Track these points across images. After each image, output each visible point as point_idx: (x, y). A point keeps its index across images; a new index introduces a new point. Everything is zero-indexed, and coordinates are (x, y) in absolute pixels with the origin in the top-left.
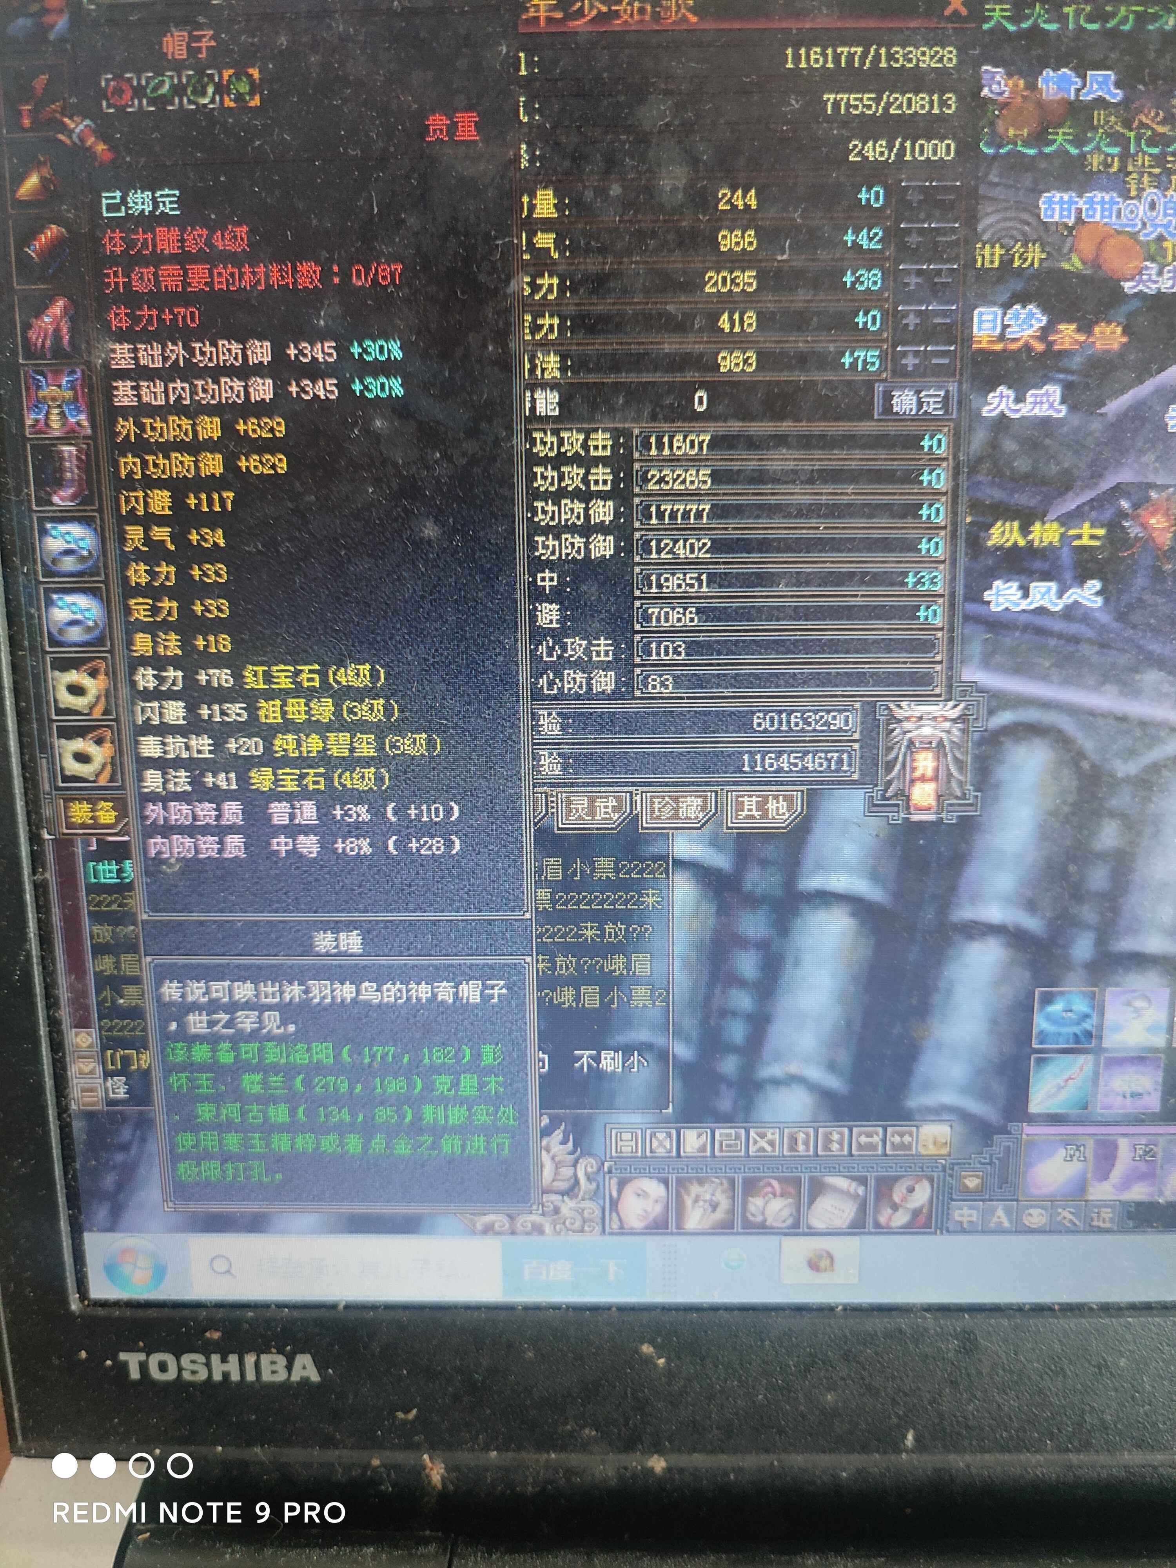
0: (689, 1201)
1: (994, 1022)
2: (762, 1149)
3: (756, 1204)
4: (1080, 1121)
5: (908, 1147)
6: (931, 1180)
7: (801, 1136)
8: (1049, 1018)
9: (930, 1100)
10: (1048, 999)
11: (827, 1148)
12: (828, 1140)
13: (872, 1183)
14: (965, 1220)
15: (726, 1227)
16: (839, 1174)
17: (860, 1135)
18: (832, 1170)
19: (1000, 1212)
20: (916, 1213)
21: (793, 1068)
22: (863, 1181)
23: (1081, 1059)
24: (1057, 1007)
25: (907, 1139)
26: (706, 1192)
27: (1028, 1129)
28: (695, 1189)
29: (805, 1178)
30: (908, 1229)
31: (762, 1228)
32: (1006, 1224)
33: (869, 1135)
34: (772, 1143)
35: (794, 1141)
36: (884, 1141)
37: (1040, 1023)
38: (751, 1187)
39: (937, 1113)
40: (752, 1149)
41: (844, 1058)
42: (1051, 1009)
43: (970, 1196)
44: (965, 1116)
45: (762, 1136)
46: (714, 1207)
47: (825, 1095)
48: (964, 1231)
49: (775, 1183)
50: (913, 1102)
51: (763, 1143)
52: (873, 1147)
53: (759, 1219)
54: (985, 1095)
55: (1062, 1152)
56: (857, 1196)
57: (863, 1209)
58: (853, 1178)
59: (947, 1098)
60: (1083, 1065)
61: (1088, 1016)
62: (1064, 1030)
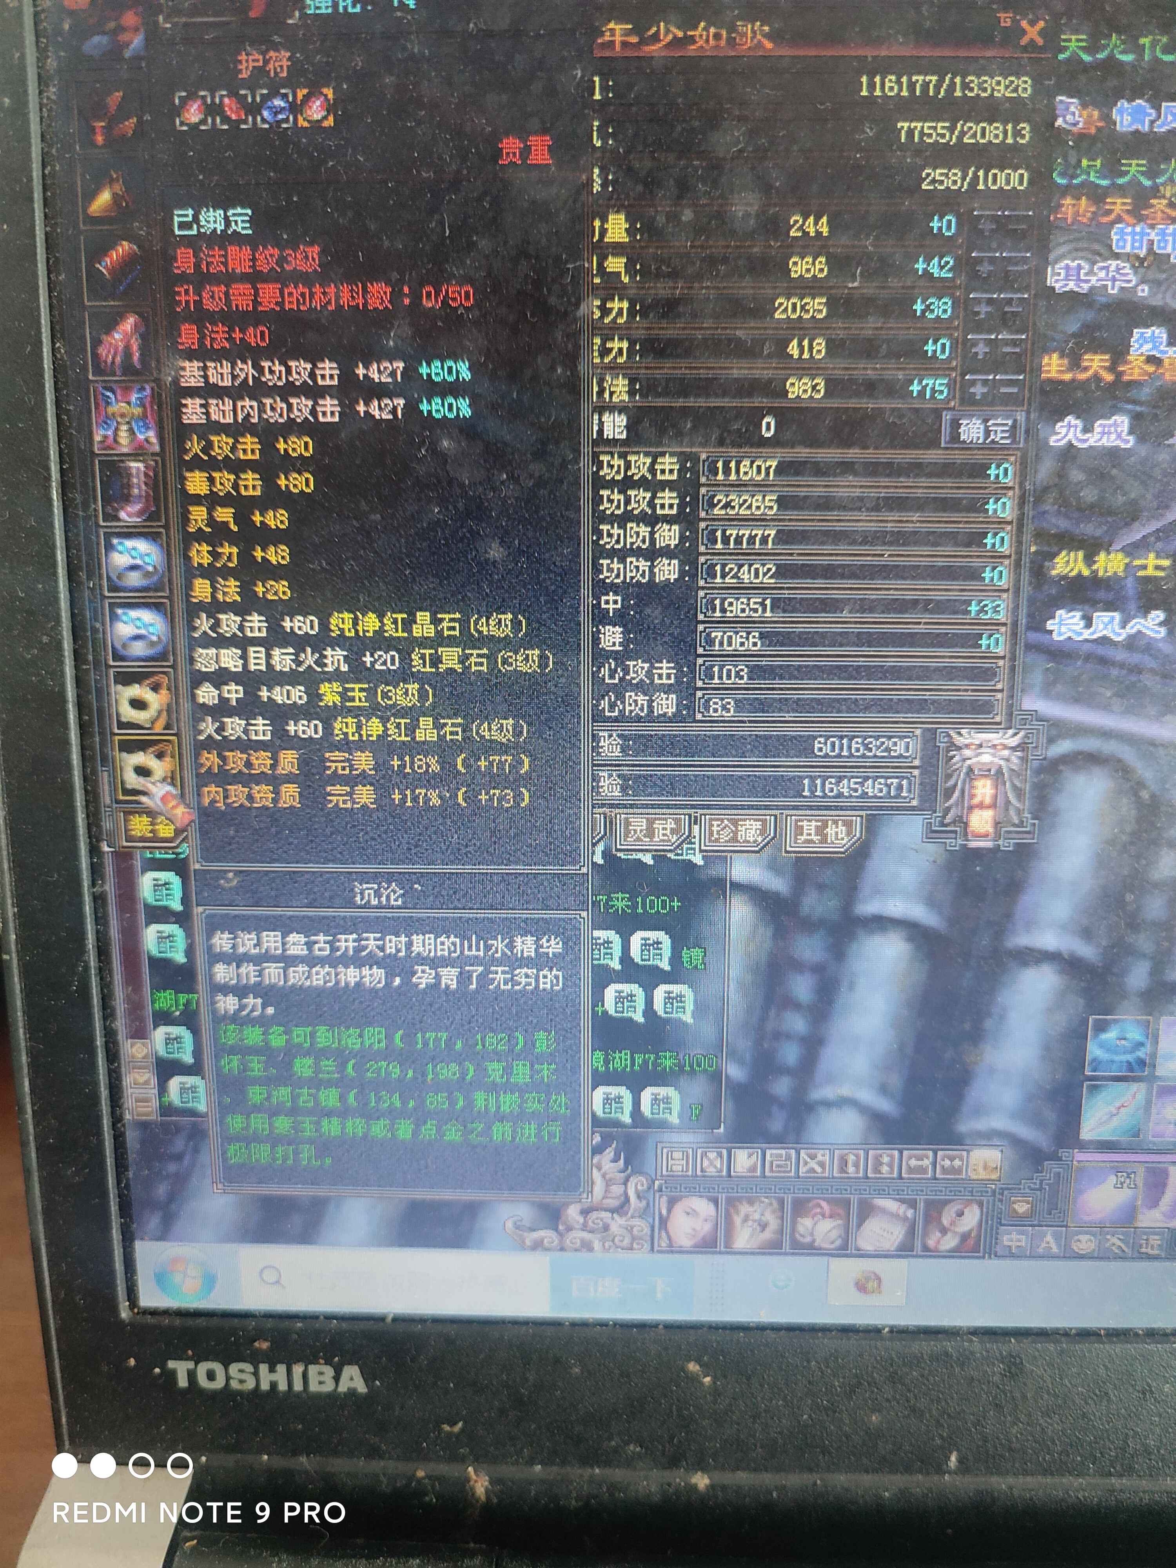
0: (738, 1220)
1: (1047, 1048)
2: (813, 1170)
3: (805, 1224)
4: (1131, 1149)
5: (959, 1171)
6: (981, 1204)
7: (851, 1158)
8: (1101, 1046)
9: (981, 1124)
10: (1101, 1027)
11: (877, 1170)
12: (878, 1163)
13: (921, 1206)
14: (1013, 1244)
15: (774, 1247)
16: (888, 1196)
17: (910, 1158)
18: (881, 1193)
19: (1049, 1238)
20: (965, 1237)
21: (845, 1091)
22: (913, 1204)
23: (1134, 1087)
24: (1111, 1035)
25: (957, 1163)
26: (755, 1212)
27: (1079, 1156)
28: (745, 1208)
29: (854, 1199)
30: (956, 1253)
31: (811, 1249)
32: (1055, 1249)
33: (919, 1158)
34: (822, 1164)
35: (844, 1162)
36: (934, 1164)
37: (1094, 1050)
38: (800, 1207)
39: (988, 1137)
40: (803, 1170)
41: (896, 1081)
42: (1104, 1036)
43: (1019, 1221)
44: (1015, 1141)
45: (813, 1157)
46: (764, 1227)
47: (876, 1118)
48: (1012, 1256)
49: (824, 1204)
50: (965, 1126)
51: (813, 1164)
52: (923, 1170)
53: (808, 1239)
54: (1036, 1121)
55: (1112, 1179)
56: (906, 1219)
57: (911, 1231)
58: (903, 1201)
59: (999, 1123)
60: (1135, 1093)
61: (1142, 1044)
62: (1117, 1058)
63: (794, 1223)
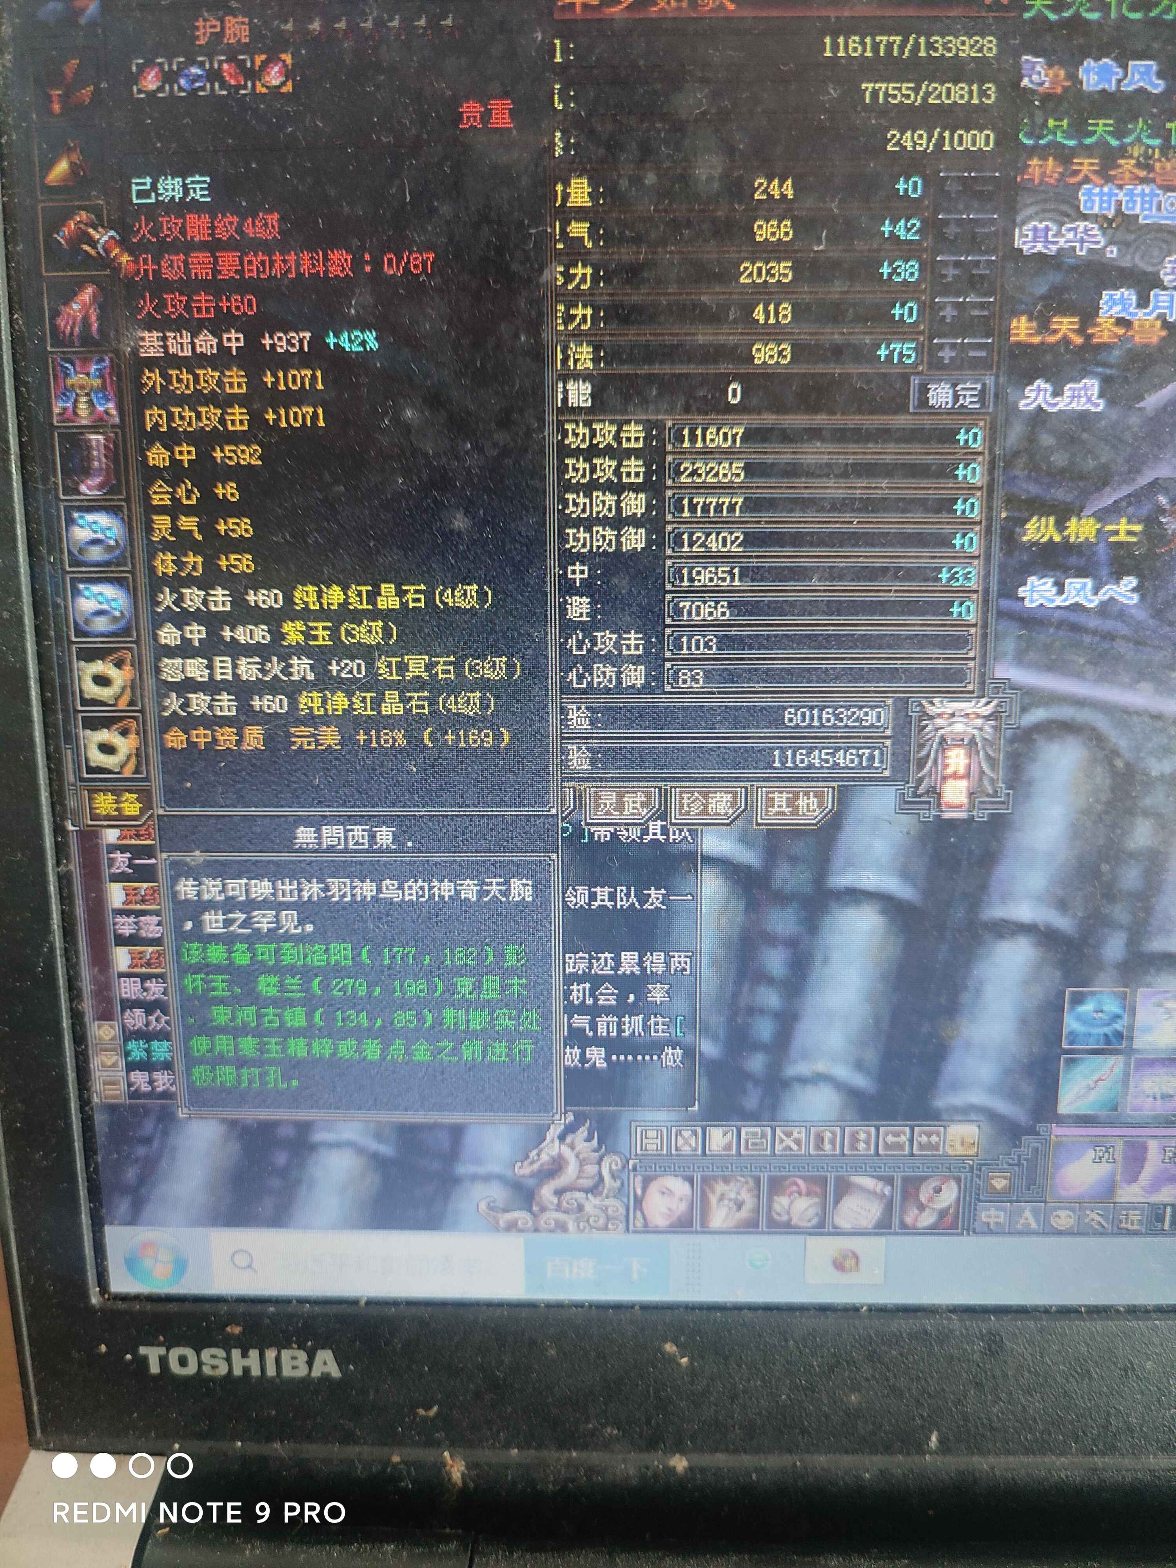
0: (713, 1199)
1: (1024, 1022)
2: (789, 1148)
3: (781, 1202)
4: (1111, 1123)
5: (936, 1147)
6: (958, 1181)
7: (828, 1135)
8: (1079, 1018)
9: (958, 1100)
10: (1078, 999)
11: (853, 1147)
12: (855, 1140)
13: (898, 1183)
14: (992, 1221)
15: (750, 1226)
16: (865, 1173)
17: (887, 1134)
18: (858, 1170)
19: (1028, 1214)
20: (943, 1213)
21: (821, 1067)
22: (890, 1181)
23: (1112, 1060)
24: (1087, 1008)
25: (934, 1139)
26: (731, 1190)
27: (1057, 1130)
28: (720, 1187)
29: (831, 1177)
30: (934, 1230)
31: (787, 1227)
32: (1034, 1225)
33: (897, 1135)
34: (798, 1142)
35: (820, 1139)
36: (911, 1141)
37: (1070, 1023)
38: (776, 1185)
39: (965, 1113)
40: (778, 1148)
41: (871, 1056)
42: (1083, 1009)
43: (997, 1197)
44: (993, 1116)
45: (789, 1135)
46: (739, 1206)
47: (852, 1094)
48: (990, 1232)
49: (801, 1182)
50: (941, 1102)
51: (789, 1142)
52: (900, 1147)
53: (785, 1218)
54: (1013, 1095)
55: (1091, 1154)
56: (883, 1195)
57: (889, 1209)
58: (880, 1178)
59: (977, 1098)
60: (1113, 1065)
61: (1118, 1017)
62: (1094, 1031)
63: (770, 1201)
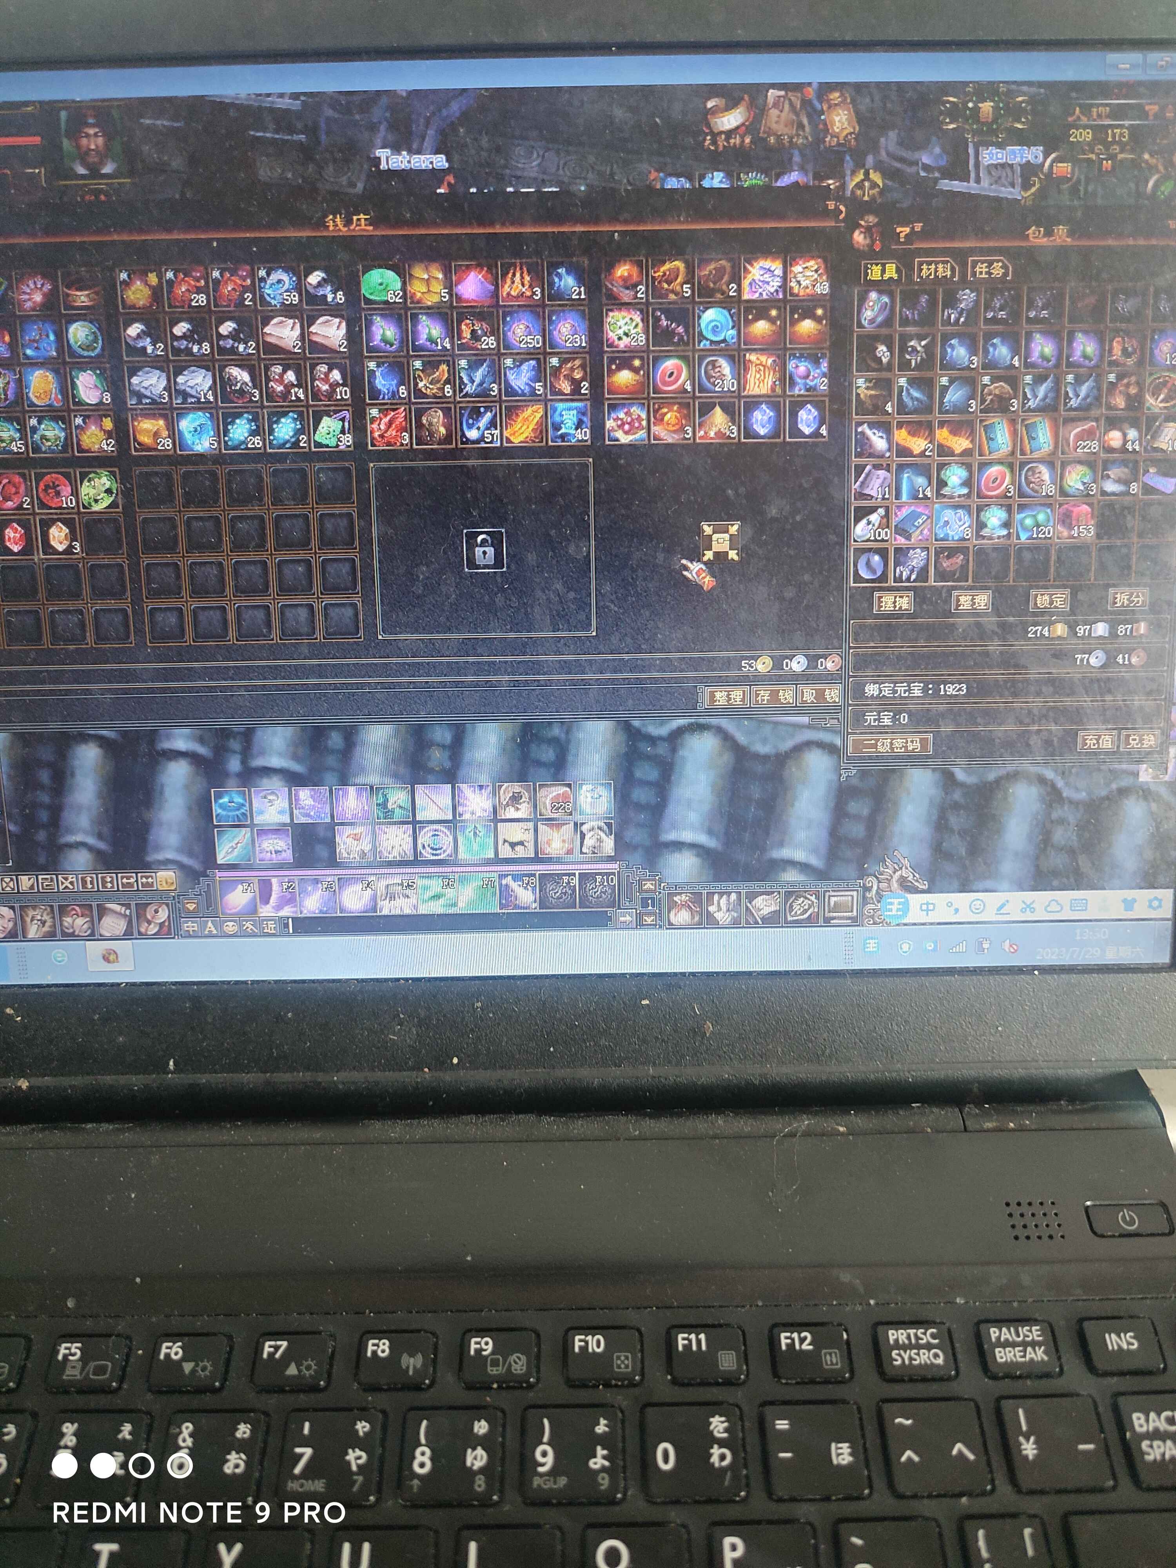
0: (28, 920)
1: (190, 809)
2: (66, 887)
3: (68, 920)
4: (249, 868)
5: (152, 885)
6: (167, 905)
7: (89, 879)
8: (221, 806)
9: (160, 856)
10: (219, 796)
11: (104, 886)
12: (104, 883)
13: (133, 907)
14: (191, 929)
15: (51, 936)
16: (113, 902)
17: (122, 878)
18: (109, 900)
19: (210, 924)
20: (161, 925)
21: (79, 838)
22: (128, 906)
23: (243, 830)
24: (225, 800)
25: (150, 880)
26: (37, 914)
27: (219, 874)
28: (31, 913)
29: (94, 904)
30: (157, 935)
31: (70, 936)
32: (215, 932)
33: (128, 878)
34: (72, 883)
35: (84, 882)
36: (137, 881)
37: (216, 810)
38: (63, 910)
39: (166, 864)
40: (61, 888)
41: (105, 830)
42: (221, 801)
43: (192, 915)
44: (181, 866)
45: (66, 879)
46: (44, 923)
47: (98, 853)
48: (190, 936)
49: (77, 908)
50: (152, 857)
51: (67, 884)
52: (130, 885)
53: (71, 931)
54: (191, 854)
55: (240, 887)
56: (125, 916)
57: (130, 923)
58: (122, 905)
59: (170, 855)
60: (243, 835)
61: (243, 805)
62: (230, 814)
63: (61, 921)
